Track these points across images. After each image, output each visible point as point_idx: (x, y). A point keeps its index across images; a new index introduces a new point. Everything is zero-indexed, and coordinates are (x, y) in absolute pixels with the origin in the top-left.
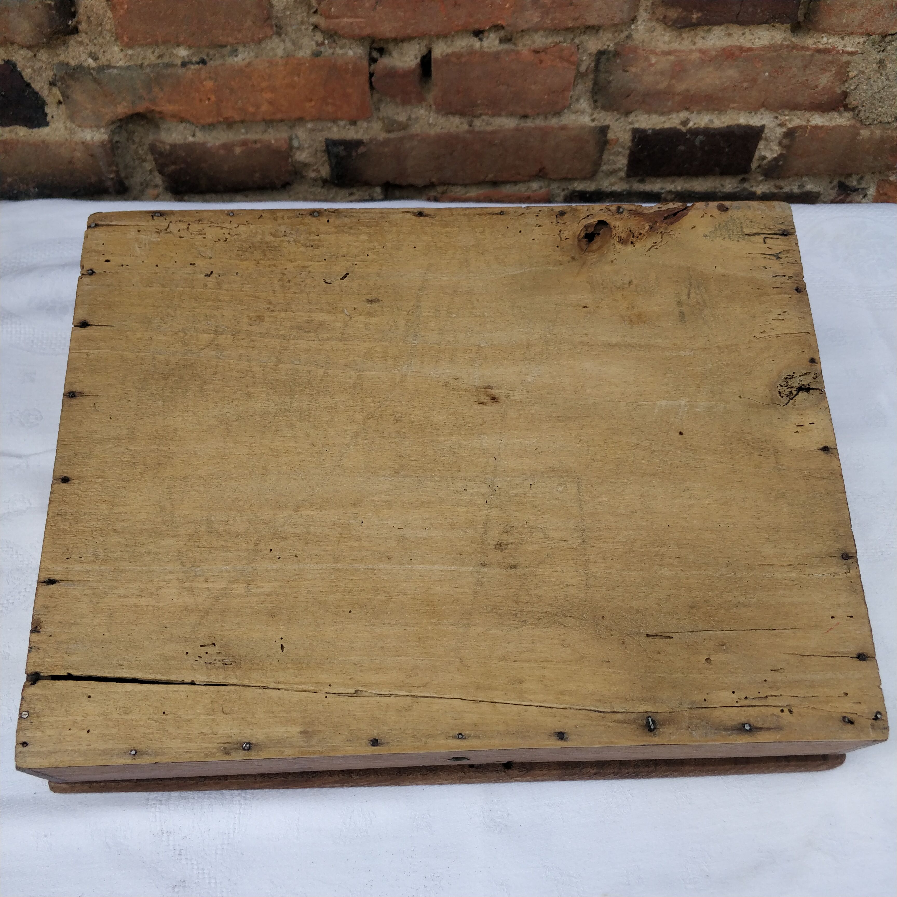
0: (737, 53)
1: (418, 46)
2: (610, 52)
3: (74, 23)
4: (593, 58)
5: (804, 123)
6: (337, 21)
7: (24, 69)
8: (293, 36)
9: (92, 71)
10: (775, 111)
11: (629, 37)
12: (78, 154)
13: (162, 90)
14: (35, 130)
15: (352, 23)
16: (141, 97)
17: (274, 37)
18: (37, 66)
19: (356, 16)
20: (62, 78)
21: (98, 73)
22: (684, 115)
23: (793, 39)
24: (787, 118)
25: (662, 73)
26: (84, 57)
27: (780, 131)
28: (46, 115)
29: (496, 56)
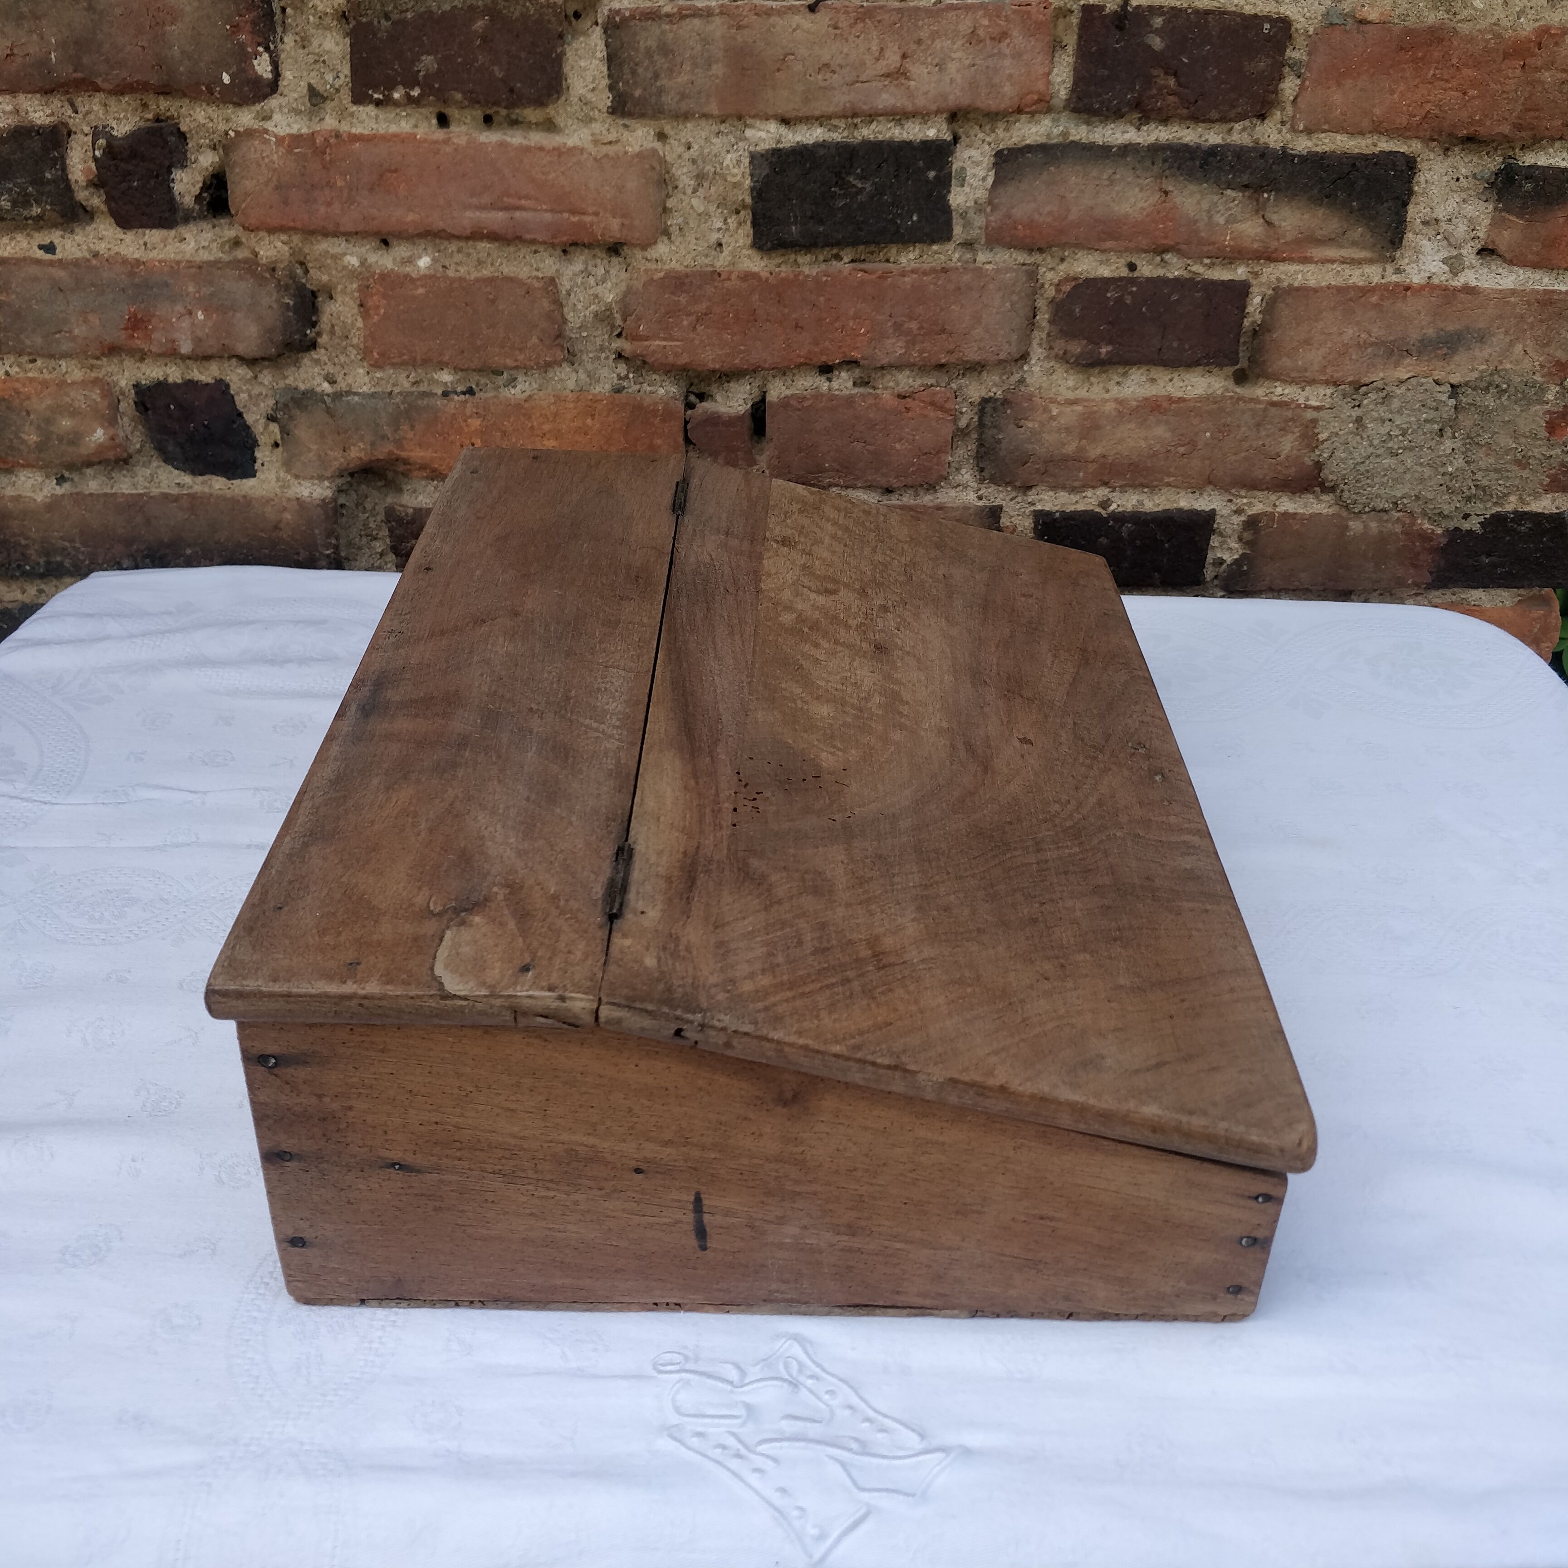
0: (1165, 405)
1: (748, 387)
2: (997, 400)
3: (313, 334)
4: (976, 410)
5: (1270, 509)
6: (646, 343)
7: (238, 394)
8: (590, 367)
9: (326, 398)
10: (1227, 491)
11: (1022, 381)
12: (288, 516)
13: (412, 427)
14: (237, 482)
15: (665, 347)
16: (384, 437)
17: (564, 365)
18: (256, 390)
19: (672, 339)
20: (286, 405)
21: (333, 400)
22: (1102, 492)
23: (1238, 390)
24: (1245, 501)
25: (1068, 430)
26: (319, 380)
27: (1238, 520)
28: (254, 460)
29: (849, 401)
